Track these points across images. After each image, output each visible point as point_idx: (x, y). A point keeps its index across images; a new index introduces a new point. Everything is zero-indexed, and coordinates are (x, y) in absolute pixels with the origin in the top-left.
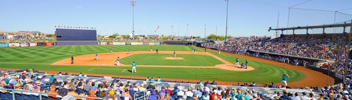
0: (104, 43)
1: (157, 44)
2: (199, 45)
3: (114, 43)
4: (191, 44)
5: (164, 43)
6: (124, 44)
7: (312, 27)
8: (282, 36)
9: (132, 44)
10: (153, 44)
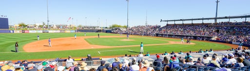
0: (18, 32)
1: (72, 31)
2: (107, 32)
3: (30, 32)
4: (101, 31)
5: (78, 31)
6: (42, 32)
7: (185, 20)
8: (167, 25)
9: (50, 31)
10: (69, 32)
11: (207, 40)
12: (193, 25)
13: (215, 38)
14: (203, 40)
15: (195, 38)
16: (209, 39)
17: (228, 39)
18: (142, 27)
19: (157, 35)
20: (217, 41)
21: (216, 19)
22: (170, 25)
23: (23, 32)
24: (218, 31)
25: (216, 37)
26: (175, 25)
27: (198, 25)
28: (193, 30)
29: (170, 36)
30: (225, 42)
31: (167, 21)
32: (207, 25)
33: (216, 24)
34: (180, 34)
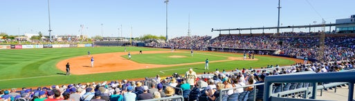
1: (88, 45)
2: (138, 45)
3: (25, 47)
4: (129, 44)
5: (96, 45)
6: (42, 46)
7: (242, 29)
8: (220, 35)
9: (54, 46)
10: (83, 46)
11: (269, 54)
12: (251, 35)
13: (278, 52)
14: (265, 54)
15: (256, 52)
16: (271, 53)
17: (292, 52)
18: (187, 38)
19: (210, 49)
20: (281, 55)
21: (278, 28)
22: (224, 35)
23: (13, 47)
24: (281, 43)
25: (280, 51)
26: (230, 35)
27: (258, 35)
28: (252, 42)
29: (226, 50)
30: (289, 57)
31: (220, 30)
32: (269, 36)
33: (278, 34)
34: (238, 48)
